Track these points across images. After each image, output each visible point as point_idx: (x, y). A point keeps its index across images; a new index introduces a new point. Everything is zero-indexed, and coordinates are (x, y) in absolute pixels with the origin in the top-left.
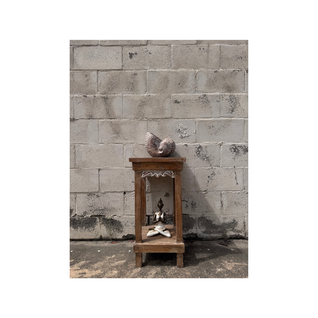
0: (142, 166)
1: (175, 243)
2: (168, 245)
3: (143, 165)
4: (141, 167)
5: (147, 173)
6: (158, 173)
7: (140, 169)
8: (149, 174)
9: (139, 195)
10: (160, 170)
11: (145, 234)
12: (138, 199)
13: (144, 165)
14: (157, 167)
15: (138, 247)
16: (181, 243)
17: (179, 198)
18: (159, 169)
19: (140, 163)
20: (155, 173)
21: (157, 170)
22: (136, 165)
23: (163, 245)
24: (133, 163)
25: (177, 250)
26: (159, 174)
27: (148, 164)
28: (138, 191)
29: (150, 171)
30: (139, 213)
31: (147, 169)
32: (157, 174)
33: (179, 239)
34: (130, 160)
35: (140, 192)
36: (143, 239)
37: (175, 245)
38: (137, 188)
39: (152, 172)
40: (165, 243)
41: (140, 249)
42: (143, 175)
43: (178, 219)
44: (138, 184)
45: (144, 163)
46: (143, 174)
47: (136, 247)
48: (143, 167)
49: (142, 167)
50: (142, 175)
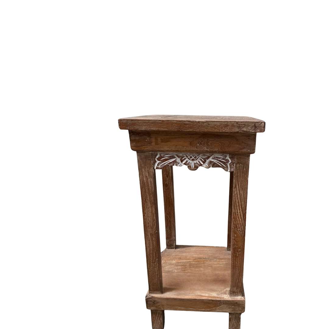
0: (153, 140)
1: (227, 297)
2: (213, 300)
3: (156, 139)
4: (150, 143)
5: (166, 160)
6: (193, 160)
7: (149, 148)
8: (173, 160)
9: (151, 207)
10: (199, 153)
11: (171, 270)
12: (150, 214)
13: (159, 139)
14: (191, 144)
15: (154, 301)
16: (239, 297)
17: (240, 215)
18: (195, 149)
19: (148, 133)
20: (187, 159)
21: (192, 152)
22: (137, 138)
23: (204, 300)
24: (131, 133)
25: (229, 308)
26: (195, 162)
27: (168, 137)
28: (148, 199)
29: (174, 154)
30: (152, 241)
31: (166, 148)
32: (191, 162)
33: (235, 289)
34: (123, 124)
35: (153, 201)
36: (164, 285)
37: (227, 301)
38: (145, 192)
39: (179, 157)
40: (207, 295)
41: (158, 304)
42: (158, 162)
43: (236, 256)
44: (148, 183)
45: (158, 133)
46: (159, 159)
47: (151, 301)
48: (157, 144)
49: (153, 144)
50: (155, 162)
